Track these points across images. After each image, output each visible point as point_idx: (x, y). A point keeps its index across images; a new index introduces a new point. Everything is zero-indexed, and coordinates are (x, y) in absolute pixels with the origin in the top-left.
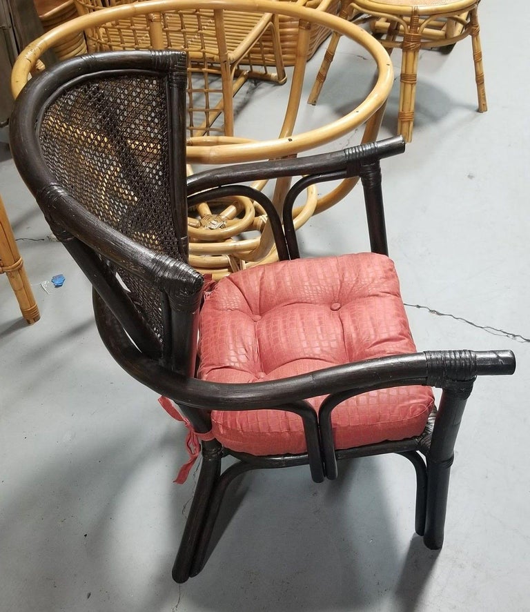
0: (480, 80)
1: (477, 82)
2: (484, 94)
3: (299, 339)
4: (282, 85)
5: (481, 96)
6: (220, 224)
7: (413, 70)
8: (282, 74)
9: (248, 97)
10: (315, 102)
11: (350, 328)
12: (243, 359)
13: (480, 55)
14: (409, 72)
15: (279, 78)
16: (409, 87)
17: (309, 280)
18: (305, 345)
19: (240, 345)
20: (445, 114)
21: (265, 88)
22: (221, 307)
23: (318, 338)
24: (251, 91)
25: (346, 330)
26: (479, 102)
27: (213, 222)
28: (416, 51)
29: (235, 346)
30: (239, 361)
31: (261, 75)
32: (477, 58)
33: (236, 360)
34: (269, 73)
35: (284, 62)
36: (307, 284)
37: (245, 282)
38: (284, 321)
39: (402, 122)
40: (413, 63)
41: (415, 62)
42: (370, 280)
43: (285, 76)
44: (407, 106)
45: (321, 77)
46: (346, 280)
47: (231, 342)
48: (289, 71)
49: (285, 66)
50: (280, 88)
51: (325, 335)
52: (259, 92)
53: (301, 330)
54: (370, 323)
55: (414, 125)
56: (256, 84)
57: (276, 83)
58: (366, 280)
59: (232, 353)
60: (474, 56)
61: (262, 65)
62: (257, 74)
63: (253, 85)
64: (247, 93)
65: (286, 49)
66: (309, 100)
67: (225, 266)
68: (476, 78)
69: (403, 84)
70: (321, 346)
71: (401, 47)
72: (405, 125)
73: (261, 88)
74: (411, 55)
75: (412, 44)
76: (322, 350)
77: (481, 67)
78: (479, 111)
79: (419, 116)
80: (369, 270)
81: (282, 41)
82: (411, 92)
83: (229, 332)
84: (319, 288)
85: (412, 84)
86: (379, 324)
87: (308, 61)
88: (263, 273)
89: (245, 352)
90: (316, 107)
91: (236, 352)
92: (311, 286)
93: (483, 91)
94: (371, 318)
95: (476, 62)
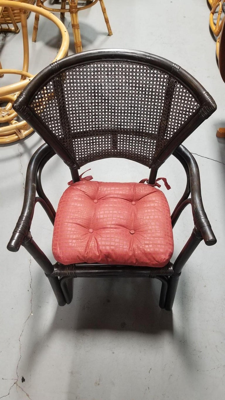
0: (107, 21)
1: (106, 22)
2: (110, 27)
4: (18, 33)
5: (109, 28)
6: (6, 113)
7: (77, 22)
8: (17, 28)
9: (3, 42)
10: (35, 40)
13: (105, 9)
14: (75, 23)
15: (16, 30)
16: (76, 30)
20: (95, 39)
21: (10, 36)
24: (4, 39)
26: (109, 31)
27: (3, 112)
28: (76, 13)
31: (7, 29)
32: (104, 11)
34: (10, 28)
35: (16, 21)
39: (77, 47)
40: (76, 19)
41: (77, 19)
43: (18, 29)
44: (77, 39)
45: (36, 28)
48: (19, 25)
49: (17, 23)
50: (17, 35)
52: (8, 39)
55: (82, 47)
56: (5, 34)
57: (15, 32)
60: (102, 10)
61: (6, 24)
62: (5, 29)
63: (4, 35)
64: (2, 40)
65: (16, 14)
66: (32, 40)
67: (14, 133)
68: (105, 21)
69: (74, 29)
71: (69, 11)
72: (79, 48)
73: (8, 36)
74: (74, 15)
75: (74, 10)
77: (106, 15)
78: (109, 35)
79: (84, 42)
81: (13, 10)
82: (78, 32)
85: (78, 29)
87: (27, 18)
90: (37, 43)
93: (109, 25)
95: (104, 13)
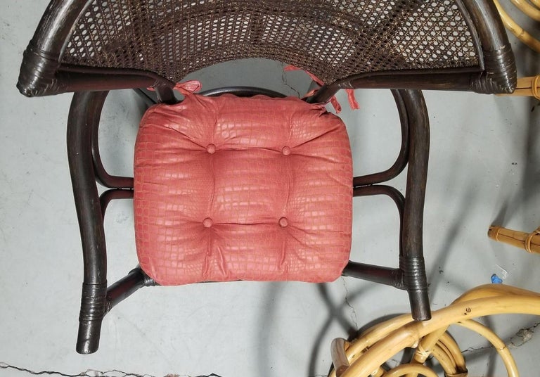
3: (235, 186)
11: (241, 231)
12: (226, 135)
17: (312, 202)
18: (227, 190)
19: (239, 132)
22: (295, 119)
23: (234, 202)
25: (241, 227)
29: (240, 128)
30: (222, 131)
33: (223, 129)
36: (308, 200)
37: (323, 143)
38: (262, 174)
42: (304, 257)
46: (308, 235)
47: (244, 125)
51: (237, 209)
53: (245, 188)
54: (245, 248)
58: (303, 254)
59: (231, 126)
70: (225, 203)
76: (221, 203)
80: (316, 258)
83: (255, 124)
84: (302, 210)
86: (242, 256)
88: (332, 162)
89: (232, 137)
91: (232, 129)
92: (305, 203)
94: (250, 251)
